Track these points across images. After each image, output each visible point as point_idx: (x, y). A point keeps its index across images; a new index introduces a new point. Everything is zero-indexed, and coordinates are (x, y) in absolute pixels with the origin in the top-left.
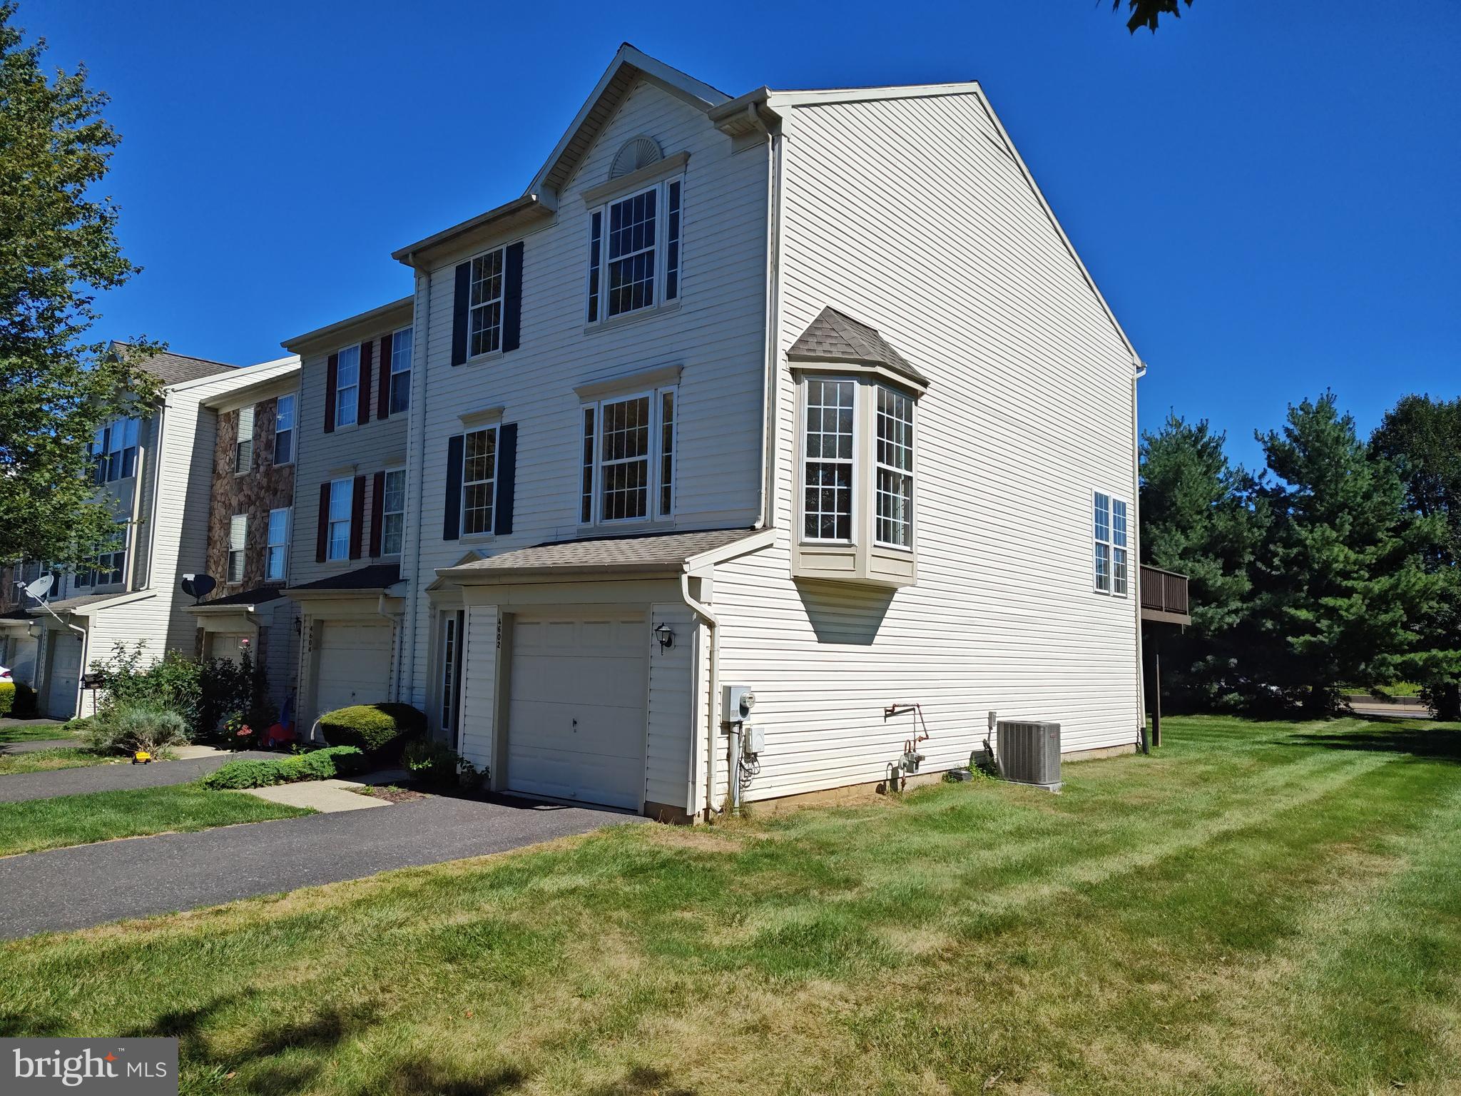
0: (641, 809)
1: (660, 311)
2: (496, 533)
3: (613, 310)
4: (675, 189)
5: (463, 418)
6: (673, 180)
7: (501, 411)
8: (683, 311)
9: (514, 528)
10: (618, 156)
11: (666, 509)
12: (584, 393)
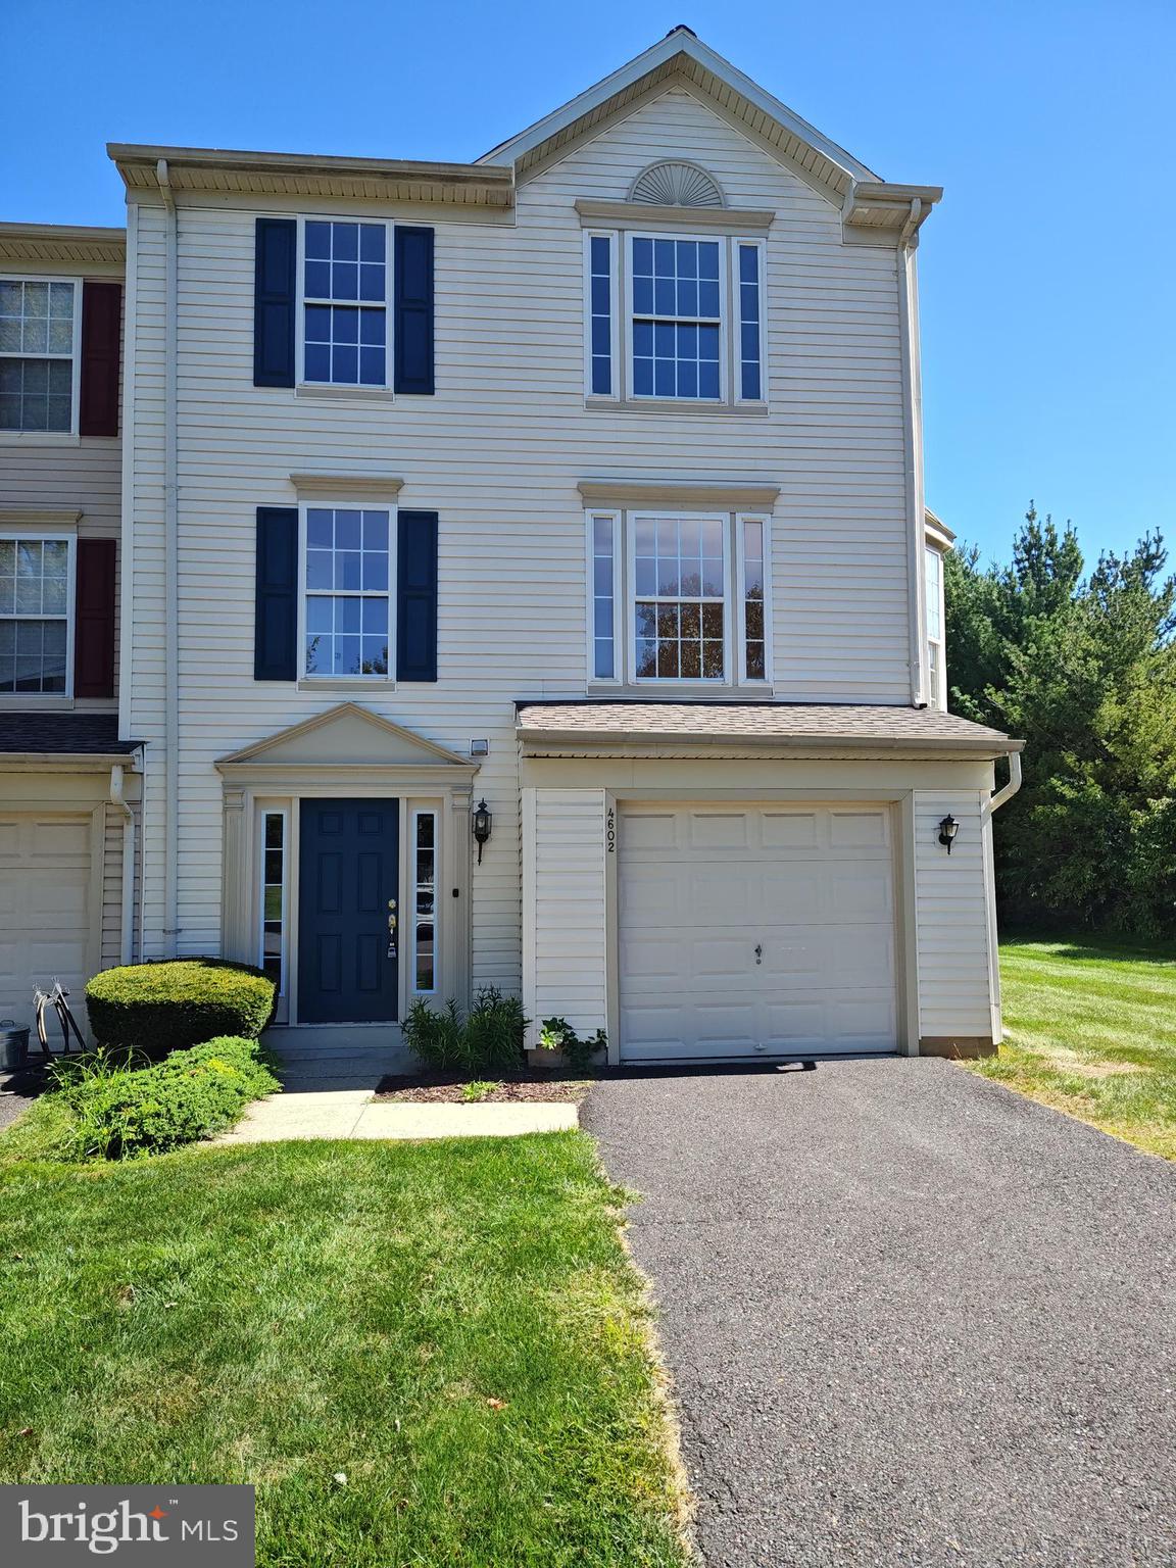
0: (913, 1046)
1: (733, 410)
2: (401, 677)
3: (641, 386)
4: (749, 256)
5: (295, 480)
6: (749, 241)
7: (399, 485)
8: (772, 419)
9: (440, 673)
10: (648, 173)
11: (756, 670)
12: (592, 494)
